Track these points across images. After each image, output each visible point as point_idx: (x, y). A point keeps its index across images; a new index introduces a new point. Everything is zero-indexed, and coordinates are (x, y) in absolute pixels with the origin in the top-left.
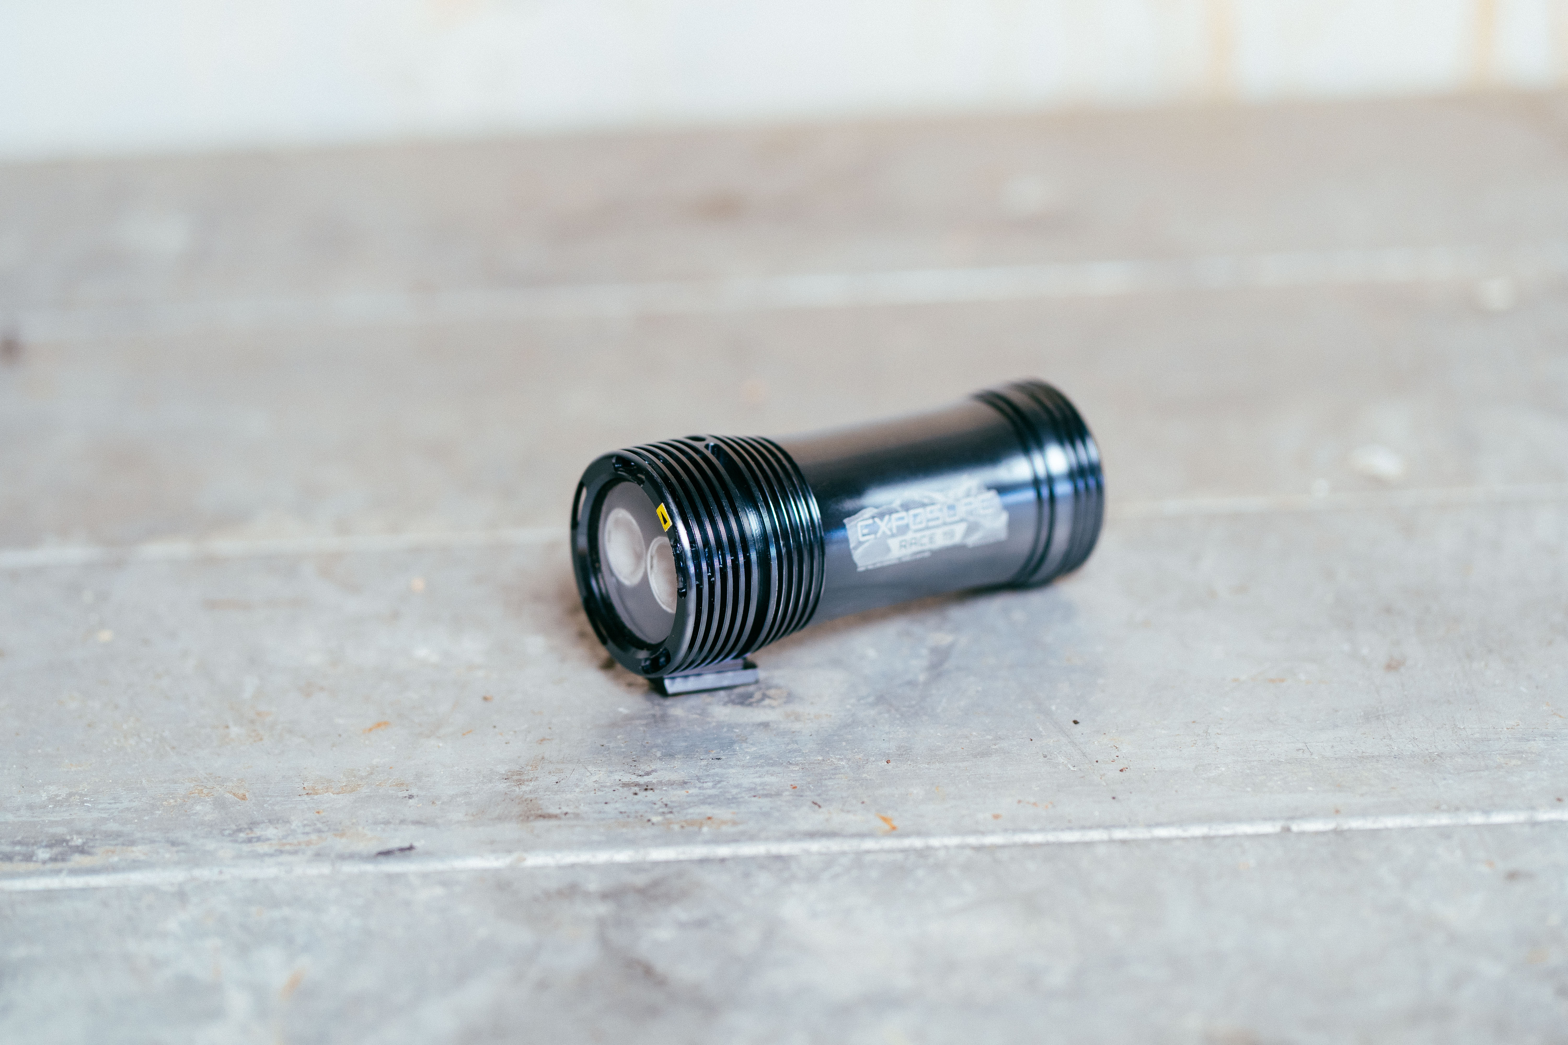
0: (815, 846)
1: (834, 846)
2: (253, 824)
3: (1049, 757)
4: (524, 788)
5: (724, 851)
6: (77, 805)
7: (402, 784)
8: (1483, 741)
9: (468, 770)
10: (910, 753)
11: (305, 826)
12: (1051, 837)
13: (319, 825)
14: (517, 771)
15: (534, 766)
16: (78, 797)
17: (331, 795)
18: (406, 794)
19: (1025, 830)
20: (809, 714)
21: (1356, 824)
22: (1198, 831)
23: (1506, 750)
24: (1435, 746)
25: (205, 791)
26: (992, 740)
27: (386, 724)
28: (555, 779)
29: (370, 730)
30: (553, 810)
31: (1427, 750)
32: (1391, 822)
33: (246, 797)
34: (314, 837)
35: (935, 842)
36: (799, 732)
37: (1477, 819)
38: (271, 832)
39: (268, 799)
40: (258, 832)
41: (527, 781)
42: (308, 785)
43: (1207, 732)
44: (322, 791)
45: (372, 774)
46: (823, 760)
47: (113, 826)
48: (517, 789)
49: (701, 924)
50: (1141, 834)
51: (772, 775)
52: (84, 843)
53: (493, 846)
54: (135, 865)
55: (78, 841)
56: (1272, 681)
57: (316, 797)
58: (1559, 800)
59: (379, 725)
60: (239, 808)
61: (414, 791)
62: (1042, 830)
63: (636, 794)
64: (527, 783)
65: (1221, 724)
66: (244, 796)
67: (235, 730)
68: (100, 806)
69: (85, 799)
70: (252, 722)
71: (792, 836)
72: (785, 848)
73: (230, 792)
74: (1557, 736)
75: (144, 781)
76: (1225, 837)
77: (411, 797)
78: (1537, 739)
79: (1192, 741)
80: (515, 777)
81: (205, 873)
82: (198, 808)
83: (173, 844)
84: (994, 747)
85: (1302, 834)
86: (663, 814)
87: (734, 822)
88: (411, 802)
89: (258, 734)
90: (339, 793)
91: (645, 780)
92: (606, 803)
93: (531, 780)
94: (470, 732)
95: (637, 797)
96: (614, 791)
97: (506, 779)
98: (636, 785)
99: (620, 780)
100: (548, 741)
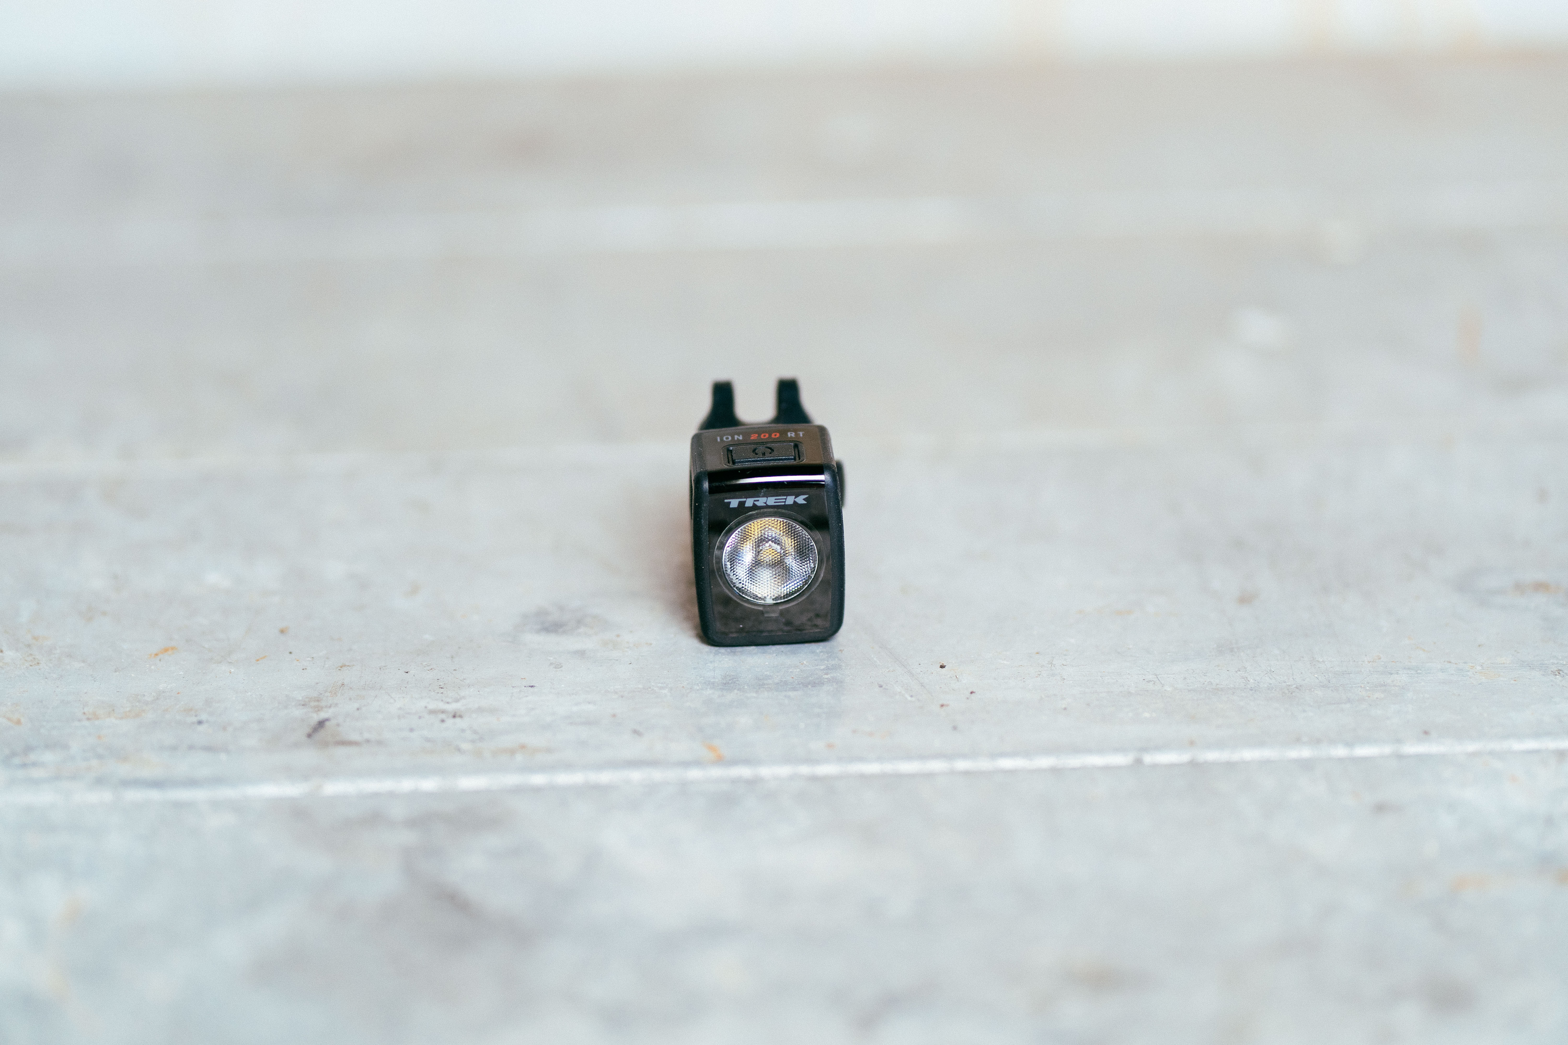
0: (636, 775)
1: (657, 775)
2: (28, 749)
3: (884, 687)
4: (323, 714)
5: (538, 779)
7: (191, 710)
8: (1343, 674)
9: (261, 695)
10: (737, 682)
11: (85, 751)
12: (888, 767)
13: (101, 751)
14: (315, 697)
15: (333, 693)
17: (114, 720)
18: (195, 719)
19: (861, 759)
20: (628, 643)
21: (1212, 756)
22: (1045, 762)
23: (1368, 683)
24: (1293, 678)
26: (823, 669)
27: (173, 648)
28: (356, 705)
29: (156, 655)
30: (354, 737)
31: (1285, 682)
32: (1248, 754)
33: (21, 722)
34: (94, 762)
35: (765, 771)
36: (617, 660)
37: (1340, 751)
38: (49, 757)
39: (45, 723)
40: (33, 757)
41: (326, 707)
42: (89, 710)
43: (1051, 663)
44: (103, 716)
45: (158, 699)
46: (644, 689)
48: (315, 715)
49: (515, 852)
50: (984, 764)
51: (589, 703)
53: (289, 773)
56: (1119, 613)
57: (97, 722)
58: (1426, 733)
59: (166, 650)
60: (13, 732)
61: (204, 717)
62: (880, 759)
63: (443, 721)
64: (325, 709)
65: (1065, 655)
66: (19, 720)
67: (9, 655)
70: (29, 646)
71: (610, 764)
72: (605, 777)
73: (4, 717)
74: (1421, 670)
76: (1075, 769)
77: (200, 722)
78: (1399, 672)
79: (1036, 672)
80: (313, 704)
84: (826, 676)
85: (1155, 766)
86: (473, 741)
87: (549, 750)
88: (201, 728)
89: (34, 659)
90: (121, 718)
91: (453, 707)
92: (412, 730)
93: (330, 707)
94: (264, 657)
95: (444, 725)
96: (420, 717)
97: (303, 705)
98: (443, 712)
99: (426, 707)
100: (348, 667)
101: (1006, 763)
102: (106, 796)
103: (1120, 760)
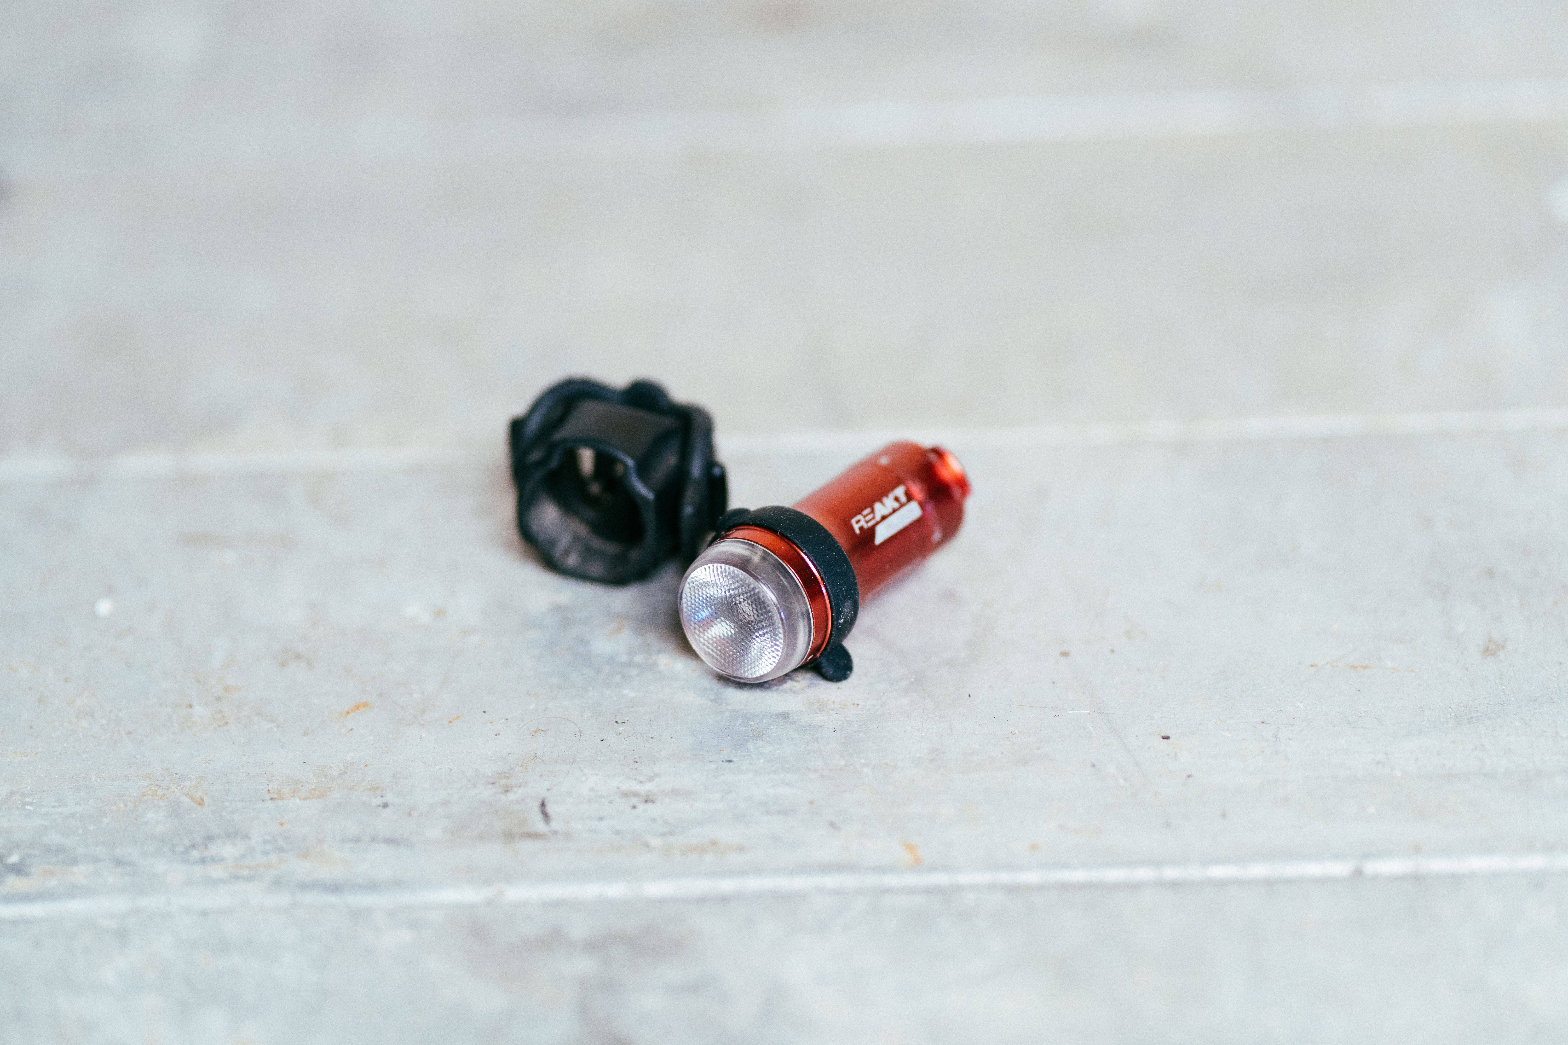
0: (831, 881)
1: (849, 882)
2: (209, 838)
3: (1097, 767)
4: (512, 796)
5: (727, 885)
6: (17, 808)
7: (377, 788)
9: (451, 770)
10: (944, 758)
11: (265, 842)
12: (1094, 875)
13: (281, 842)
14: (505, 773)
15: (524, 767)
16: (20, 798)
17: (298, 800)
18: (380, 801)
19: (1065, 865)
20: (834, 702)
21: (1437, 865)
24: (1533, 761)
25: (160, 792)
26: (1036, 742)
27: (365, 705)
28: (547, 784)
29: (348, 713)
30: (542, 828)
31: (1524, 766)
32: (1479, 863)
33: (203, 802)
34: (273, 858)
35: (964, 878)
36: (821, 726)
38: (228, 850)
39: (227, 804)
40: (214, 850)
41: (515, 786)
42: (273, 787)
43: (1277, 736)
44: (288, 795)
45: (345, 773)
46: (846, 765)
47: (54, 838)
48: (503, 797)
49: (694, 988)
50: (1195, 872)
51: (787, 784)
52: (22, 861)
53: (470, 874)
54: (74, 891)
55: (14, 859)
56: (1355, 667)
57: (281, 803)
59: (358, 707)
60: (194, 816)
61: (389, 798)
62: (1084, 865)
63: (634, 807)
64: (514, 789)
65: (1292, 726)
66: (202, 800)
67: (199, 710)
68: (43, 810)
69: (27, 800)
70: (218, 699)
71: (804, 869)
72: (798, 883)
73: (187, 795)
75: (93, 777)
76: (1289, 881)
77: (385, 806)
79: (1259, 748)
80: (503, 782)
81: (151, 902)
82: (150, 815)
83: (119, 863)
84: (1037, 752)
85: (1376, 878)
86: (663, 835)
87: (740, 849)
88: (386, 812)
89: (223, 716)
90: (305, 799)
91: (646, 788)
92: (601, 819)
93: (520, 786)
94: (457, 718)
95: (635, 812)
96: (611, 802)
97: (492, 784)
98: (635, 794)
99: (618, 788)
100: (542, 733)
101: (1219, 872)
102: (284, 899)
103: (1340, 869)
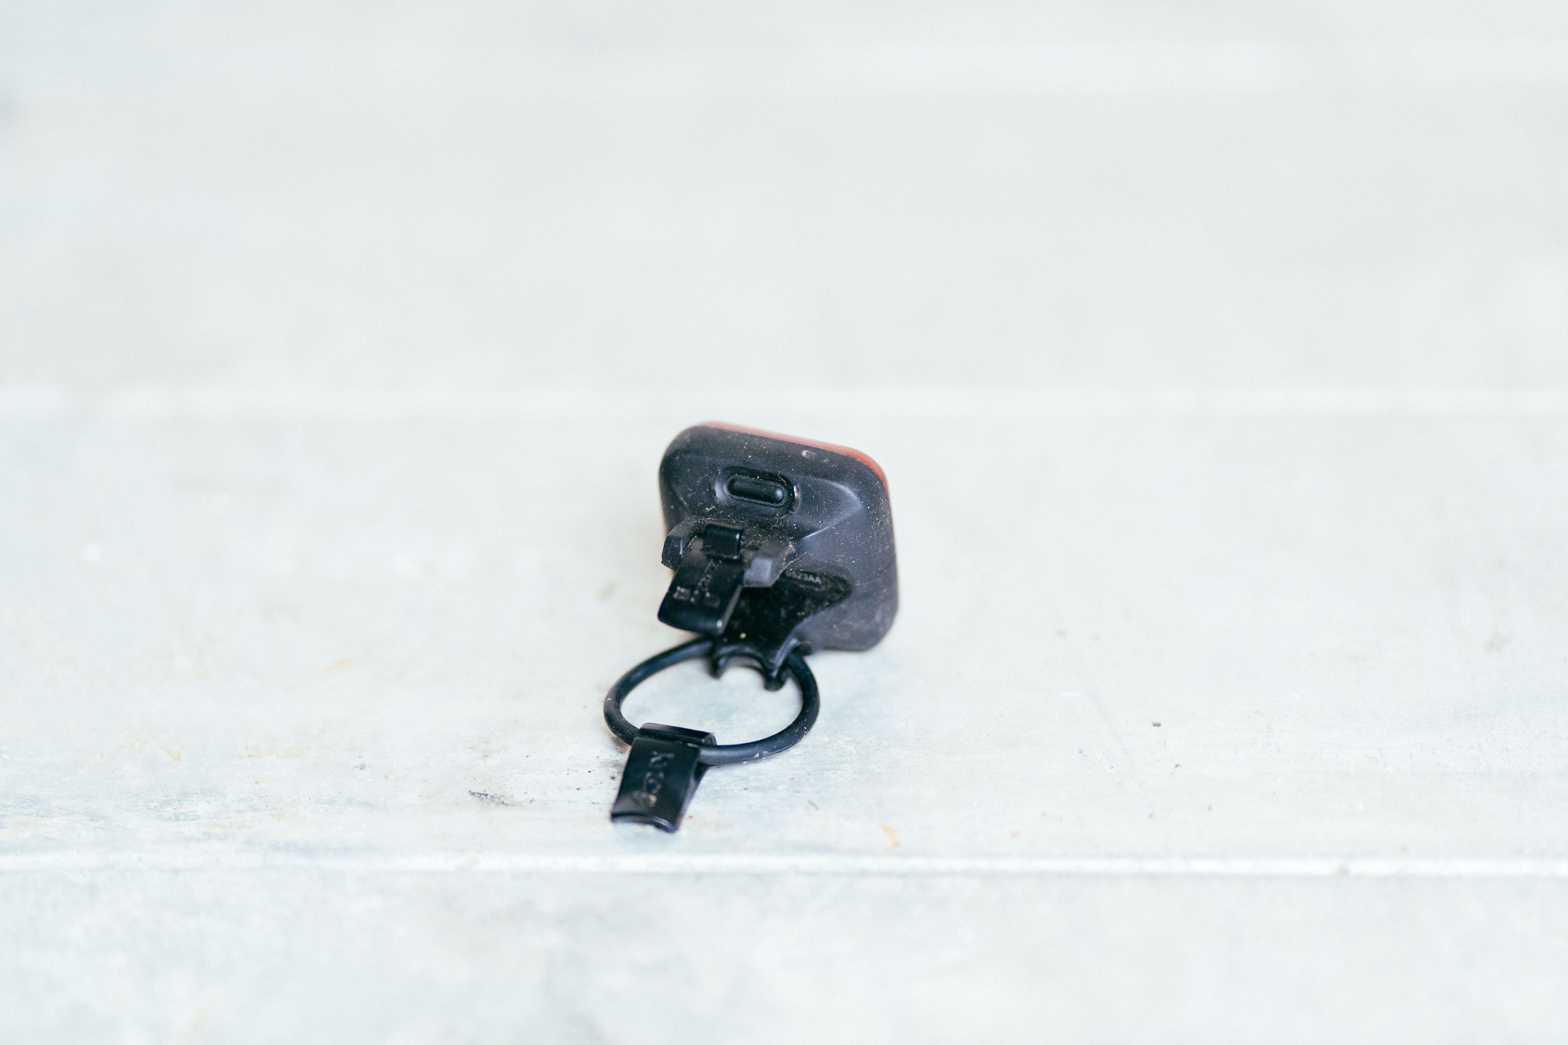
1: (826, 863)
2: (185, 795)
4: (489, 762)
7: (356, 749)
11: (240, 800)
13: (256, 801)
14: (485, 738)
15: (505, 732)
17: (275, 758)
18: (358, 762)
19: (1045, 853)
21: (1423, 867)
24: (1529, 762)
25: (137, 745)
27: (349, 662)
28: (527, 751)
29: (330, 670)
30: (518, 796)
31: (1519, 767)
32: (1466, 867)
33: (180, 757)
34: (248, 817)
35: (940, 864)
38: (202, 807)
39: (205, 760)
40: (187, 806)
41: (495, 752)
42: (252, 743)
43: (1270, 727)
44: (265, 752)
45: (324, 731)
47: (29, 789)
48: (482, 763)
49: (661, 968)
50: (1177, 866)
53: (444, 841)
54: (46, 845)
56: (1354, 658)
57: (258, 761)
59: (340, 663)
60: (171, 771)
61: (367, 759)
62: (1065, 856)
64: (494, 755)
65: (1287, 716)
66: (179, 754)
67: (181, 661)
68: (19, 760)
70: (202, 651)
71: (781, 848)
72: (773, 862)
73: (164, 749)
76: (1273, 877)
77: (363, 767)
79: (1251, 739)
80: (482, 747)
81: (122, 859)
82: (126, 768)
83: (92, 817)
85: (1361, 878)
88: (362, 775)
90: (284, 757)
101: (1200, 866)
103: (1323, 867)
